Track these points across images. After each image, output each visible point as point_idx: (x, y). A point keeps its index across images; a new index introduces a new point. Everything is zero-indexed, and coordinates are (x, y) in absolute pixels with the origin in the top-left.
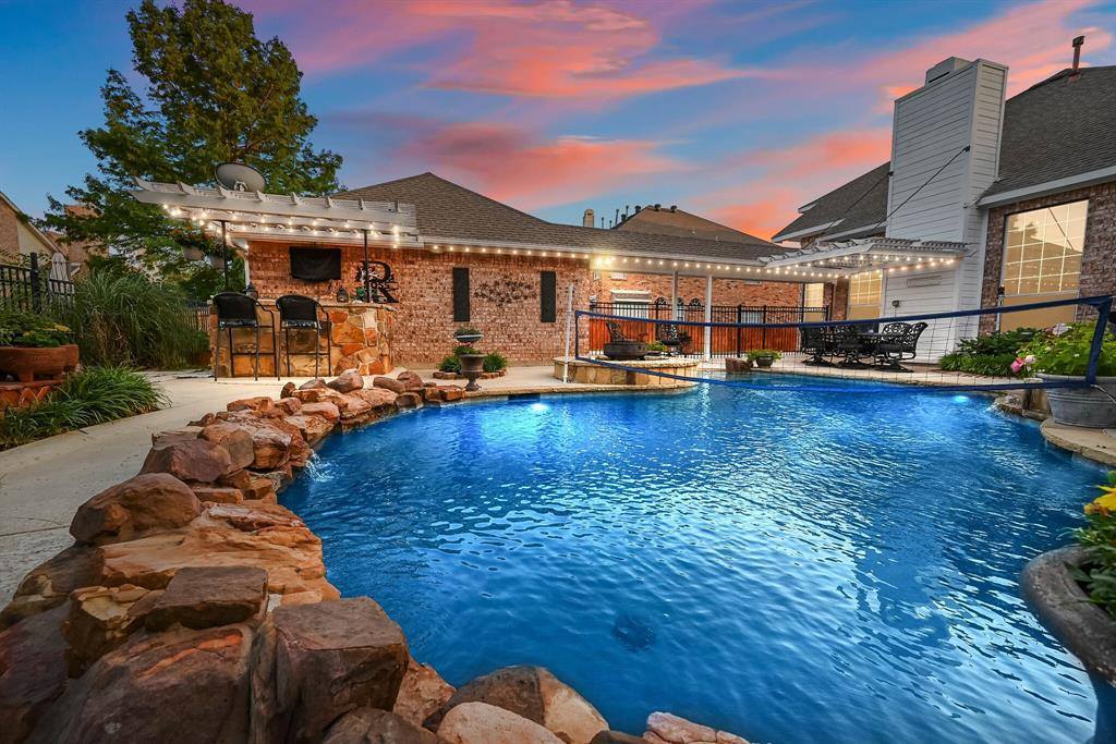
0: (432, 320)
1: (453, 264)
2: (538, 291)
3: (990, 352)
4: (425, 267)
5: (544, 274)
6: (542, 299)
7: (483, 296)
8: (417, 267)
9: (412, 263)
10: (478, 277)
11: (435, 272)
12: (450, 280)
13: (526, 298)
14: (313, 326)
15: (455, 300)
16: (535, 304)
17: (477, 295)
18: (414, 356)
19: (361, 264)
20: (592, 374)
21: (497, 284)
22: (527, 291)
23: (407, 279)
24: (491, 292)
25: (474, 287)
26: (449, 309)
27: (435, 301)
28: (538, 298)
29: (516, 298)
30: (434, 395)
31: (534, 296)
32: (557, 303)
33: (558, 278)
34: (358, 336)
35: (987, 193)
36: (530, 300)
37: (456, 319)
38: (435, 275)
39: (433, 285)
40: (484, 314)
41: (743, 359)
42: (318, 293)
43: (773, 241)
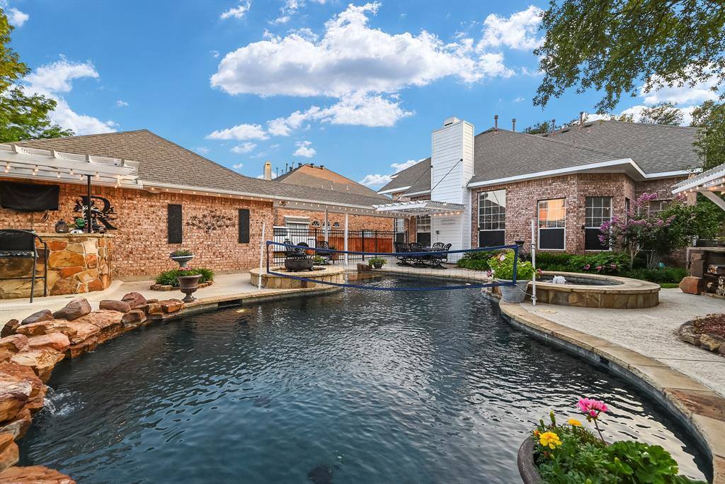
0: (148, 243)
1: (168, 201)
2: (237, 222)
3: (476, 258)
4: (144, 203)
5: (241, 211)
6: (240, 228)
7: (193, 225)
8: (135, 202)
9: (129, 199)
10: (189, 212)
11: (152, 206)
12: (166, 213)
13: (227, 226)
14: (30, 255)
15: (169, 228)
16: (234, 231)
17: (188, 224)
18: (131, 271)
19: (80, 199)
20: (278, 282)
21: (204, 216)
22: (228, 222)
23: (126, 211)
24: (200, 222)
25: (186, 218)
26: (166, 234)
27: (152, 229)
28: (237, 227)
29: (219, 226)
30: (156, 310)
31: (234, 225)
32: (251, 230)
33: (251, 213)
34: (78, 262)
35: (471, 182)
36: (231, 228)
37: (170, 242)
38: (152, 209)
39: (151, 217)
40: (192, 238)
41: (366, 263)
42: (31, 221)
43: (378, 193)
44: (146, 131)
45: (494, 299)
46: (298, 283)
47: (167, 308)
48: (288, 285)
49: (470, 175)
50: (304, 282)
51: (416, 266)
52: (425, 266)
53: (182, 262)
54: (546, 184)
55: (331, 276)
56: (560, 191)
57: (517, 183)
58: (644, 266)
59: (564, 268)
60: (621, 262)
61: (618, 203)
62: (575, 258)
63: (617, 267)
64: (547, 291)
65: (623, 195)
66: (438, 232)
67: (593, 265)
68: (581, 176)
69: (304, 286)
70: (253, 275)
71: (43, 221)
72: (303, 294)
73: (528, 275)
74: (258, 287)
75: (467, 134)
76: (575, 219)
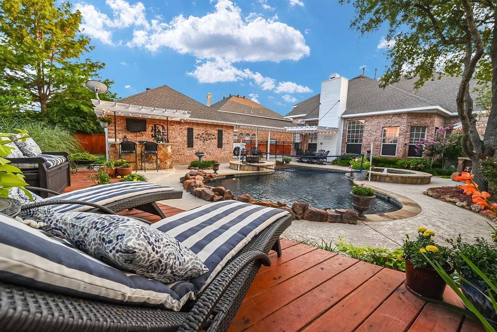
0: (179, 147)
1: (187, 126)
2: (217, 137)
3: (344, 160)
4: (177, 127)
5: (219, 131)
6: (218, 140)
7: (198, 138)
8: (174, 127)
9: (172, 125)
10: (197, 131)
12: (186, 132)
15: (188, 140)
16: (215, 141)
17: (196, 138)
19: (153, 125)
21: (203, 134)
22: (213, 137)
23: (171, 131)
24: (201, 137)
25: (195, 135)
26: (186, 143)
27: (181, 140)
29: (209, 139)
32: (223, 141)
33: (223, 132)
34: (166, 155)
35: (343, 114)
36: (214, 140)
37: (188, 147)
38: (181, 130)
39: (180, 134)
40: (198, 145)
41: (281, 160)
42: (136, 136)
43: (284, 118)
44: (165, 86)
45: (351, 179)
46: (256, 168)
47: (212, 176)
48: (251, 169)
49: (344, 110)
50: (258, 168)
51: (308, 162)
52: (314, 163)
53: (200, 157)
54: (389, 118)
55: (270, 166)
56: (397, 122)
57: (372, 116)
58: (441, 167)
59: (394, 166)
60: (424, 164)
61: (430, 130)
62: (400, 161)
63: (421, 167)
64: (376, 175)
65: (433, 126)
66: (321, 144)
67: (409, 165)
68: (409, 114)
69: (258, 170)
70: (231, 164)
71: (140, 136)
72: (258, 174)
73: (368, 168)
74: (237, 170)
75: (344, 83)
76: (403, 139)
